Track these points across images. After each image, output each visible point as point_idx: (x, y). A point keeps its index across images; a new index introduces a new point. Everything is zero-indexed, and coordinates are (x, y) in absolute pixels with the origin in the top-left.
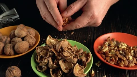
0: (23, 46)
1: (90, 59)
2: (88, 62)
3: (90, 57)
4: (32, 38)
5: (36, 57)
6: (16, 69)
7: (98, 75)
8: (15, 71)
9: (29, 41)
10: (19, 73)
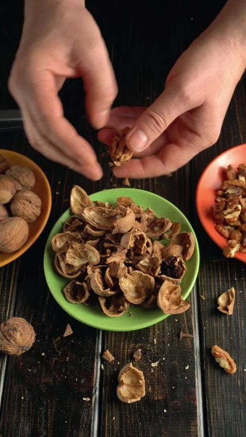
0: (15, 235)
1: (191, 251)
2: (187, 259)
3: (193, 245)
4: (30, 202)
5: (56, 261)
6: (20, 328)
7: (214, 281)
8: (18, 334)
9: (25, 212)
10: (30, 335)
